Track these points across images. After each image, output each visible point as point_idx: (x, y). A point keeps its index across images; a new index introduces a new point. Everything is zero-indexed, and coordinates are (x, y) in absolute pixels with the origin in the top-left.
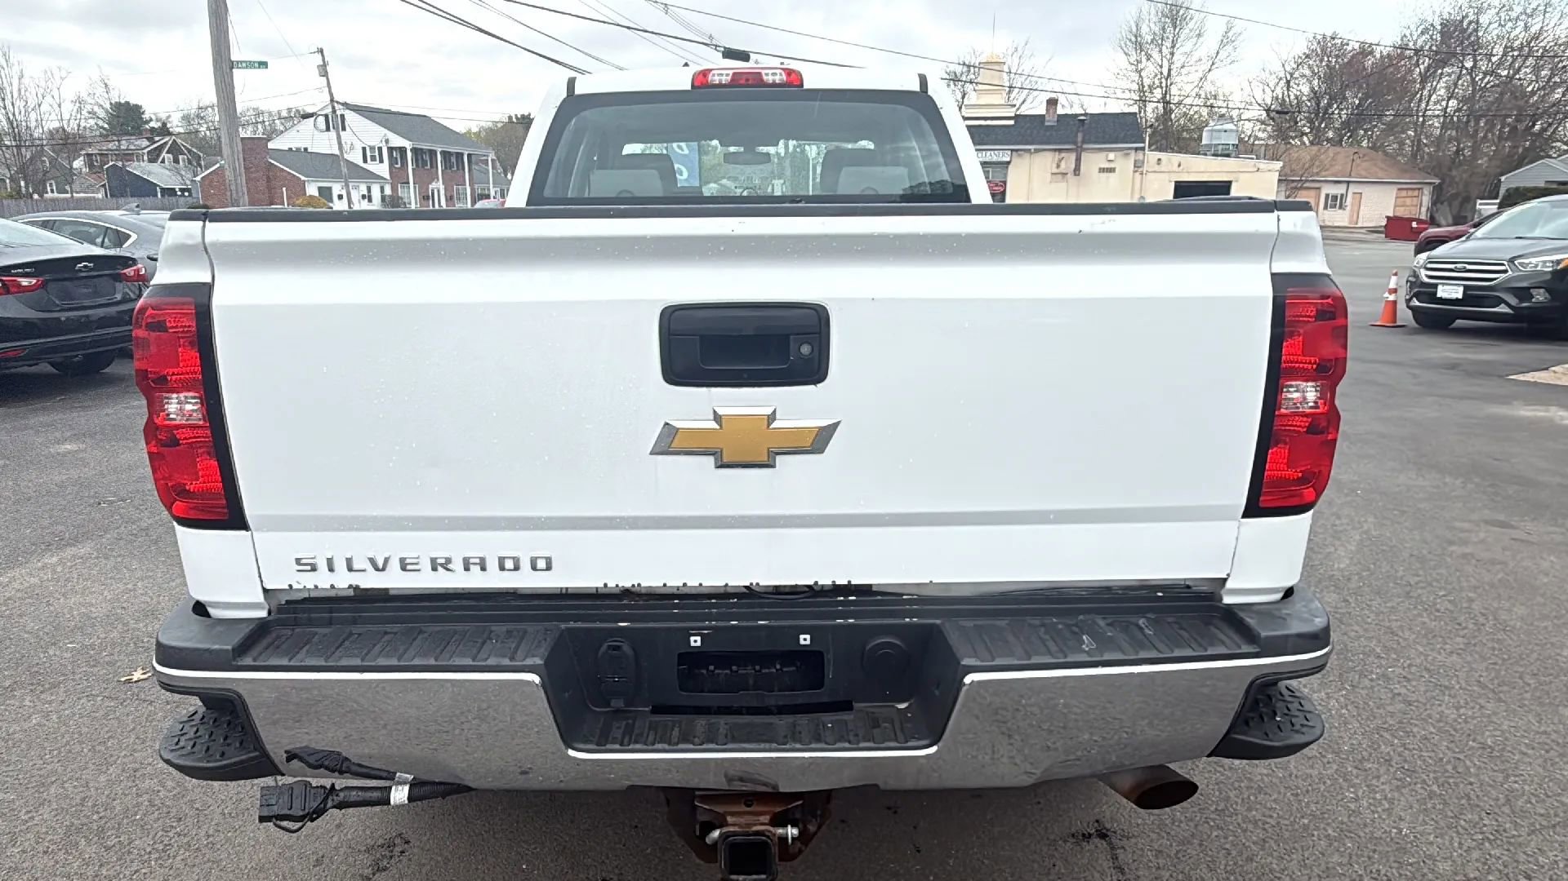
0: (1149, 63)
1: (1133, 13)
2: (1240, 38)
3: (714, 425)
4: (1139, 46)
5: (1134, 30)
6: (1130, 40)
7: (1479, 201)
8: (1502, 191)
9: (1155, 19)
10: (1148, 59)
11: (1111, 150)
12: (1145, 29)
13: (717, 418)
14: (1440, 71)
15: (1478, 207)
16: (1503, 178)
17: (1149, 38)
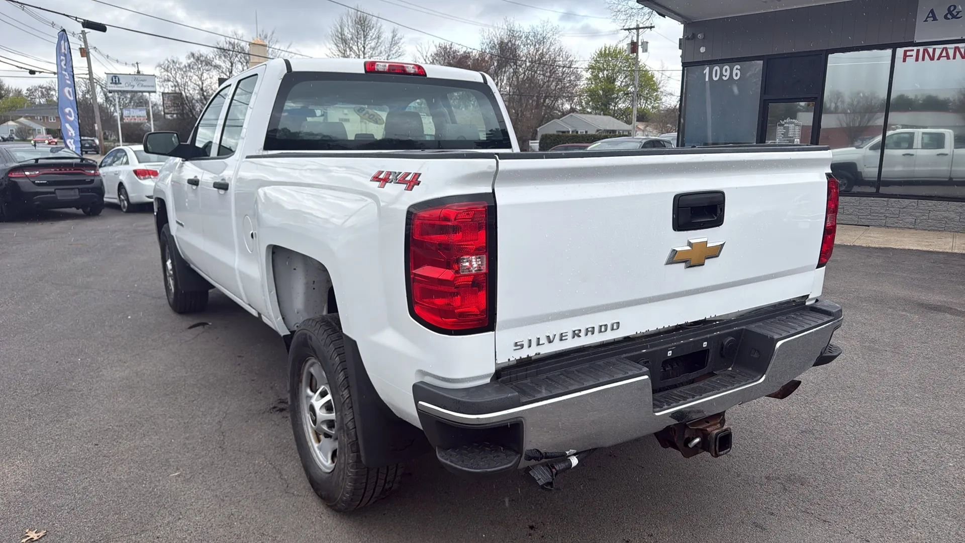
0: (351, 53)
1: (338, 20)
2: (402, 41)
3: (689, 248)
4: (344, 41)
5: (340, 30)
6: (338, 37)
7: (530, 141)
8: (539, 136)
9: (350, 24)
10: (351, 50)
11: (345, 108)
12: (346, 31)
13: (690, 244)
14: (504, 70)
15: (530, 144)
16: (538, 129)
17: (350, 36)
